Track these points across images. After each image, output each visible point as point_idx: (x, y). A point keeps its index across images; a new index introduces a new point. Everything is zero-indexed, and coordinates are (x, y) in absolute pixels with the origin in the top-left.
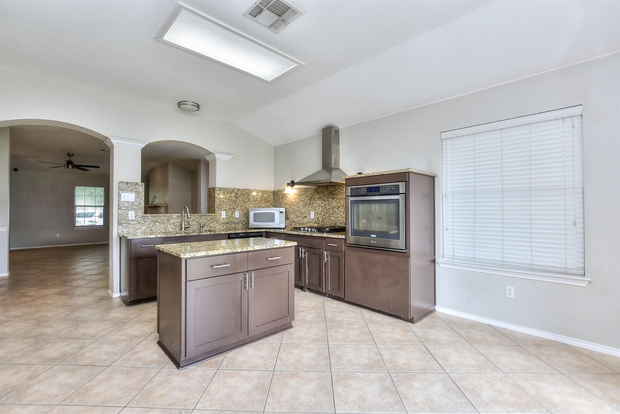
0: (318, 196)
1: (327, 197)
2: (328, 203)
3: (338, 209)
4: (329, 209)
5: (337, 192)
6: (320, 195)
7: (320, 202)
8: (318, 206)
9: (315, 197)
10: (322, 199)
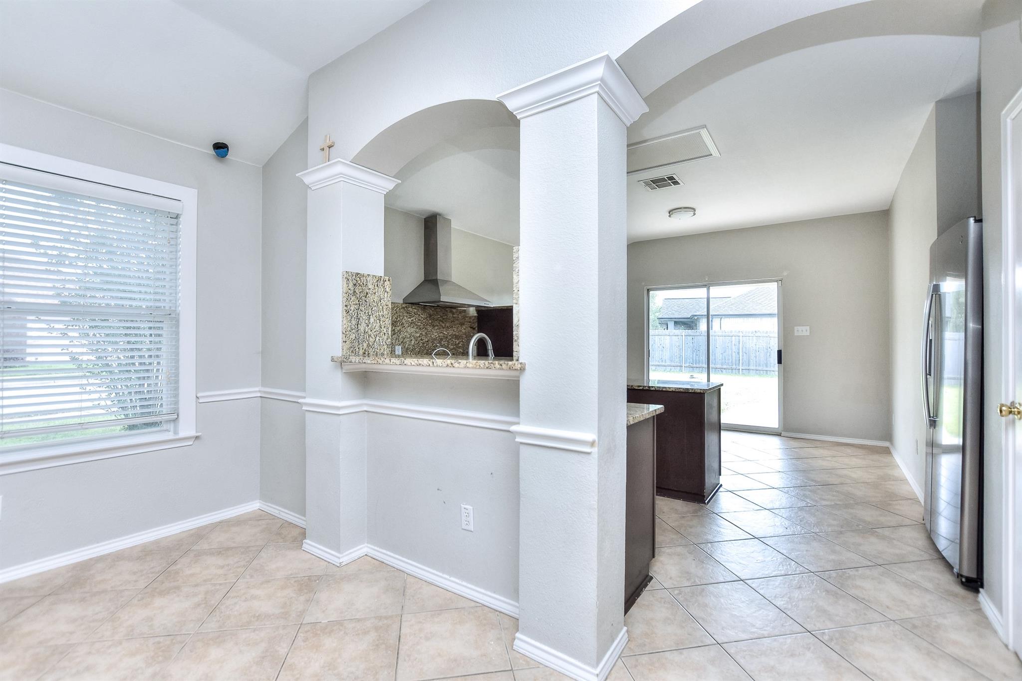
0: (409, 320)
1: (424, 322)
2: (426, 333)
3: (440, 343)
4: (428, 341)
5: (439, 316)
6: (412, 319)
7: (413, 330)
8: (409, 336)
9: (404, 321)
10: (416, 325)
